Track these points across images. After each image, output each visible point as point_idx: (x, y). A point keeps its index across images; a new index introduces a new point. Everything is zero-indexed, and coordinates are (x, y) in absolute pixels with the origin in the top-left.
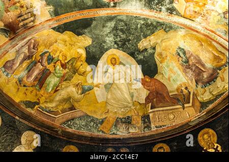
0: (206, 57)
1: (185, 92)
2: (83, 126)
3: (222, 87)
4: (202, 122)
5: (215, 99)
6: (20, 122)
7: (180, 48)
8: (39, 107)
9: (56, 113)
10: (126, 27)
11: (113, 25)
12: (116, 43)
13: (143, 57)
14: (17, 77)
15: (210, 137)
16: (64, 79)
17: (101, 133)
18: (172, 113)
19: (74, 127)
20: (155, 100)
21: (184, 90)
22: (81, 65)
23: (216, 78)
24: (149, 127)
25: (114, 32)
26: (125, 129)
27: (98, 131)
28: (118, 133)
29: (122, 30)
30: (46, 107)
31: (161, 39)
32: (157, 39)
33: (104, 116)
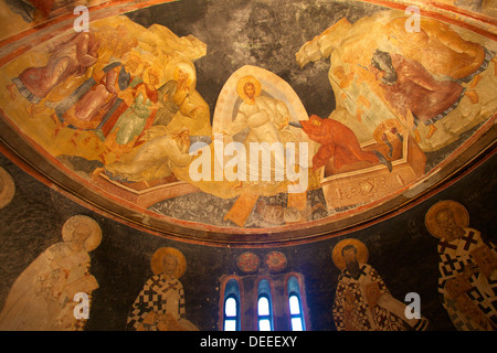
0: (434, 61)
1: (392, 137)
2: (193, 211)
3: (474, 114)
4: (432, 190)
5: (459, 142)
6: (60, 196)
7: (378, 52)
8: (103, 172)
9: (138, 186)
10: (272, 20)
11: (247, 16)
12: (253, 53)
13: (305, 80)
14: (54, 105)
15: (452, 216)
16: (154, 121)
17: (228, 226)
18: (367, 181)
19: (176, 213)
20: (332, 159)
21: (391, 135)
22: (188, 95)
23: (458, 99)
24: (321, 211)
25: (250, 30)
26: (275, 217)
27: (223, 221)
28: (263, 224)
29: (264, 27)
30: (117, 173)
31: (341, 39)
32: (332, 41)
33: (234, 195)
